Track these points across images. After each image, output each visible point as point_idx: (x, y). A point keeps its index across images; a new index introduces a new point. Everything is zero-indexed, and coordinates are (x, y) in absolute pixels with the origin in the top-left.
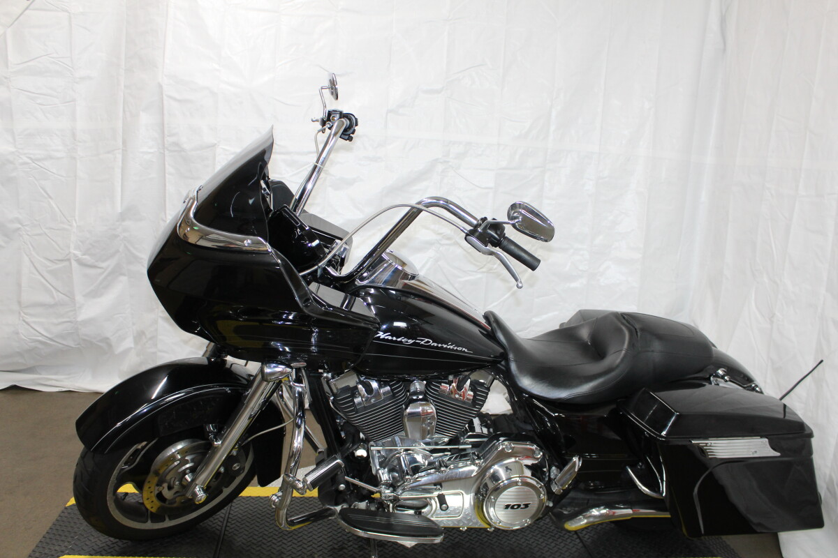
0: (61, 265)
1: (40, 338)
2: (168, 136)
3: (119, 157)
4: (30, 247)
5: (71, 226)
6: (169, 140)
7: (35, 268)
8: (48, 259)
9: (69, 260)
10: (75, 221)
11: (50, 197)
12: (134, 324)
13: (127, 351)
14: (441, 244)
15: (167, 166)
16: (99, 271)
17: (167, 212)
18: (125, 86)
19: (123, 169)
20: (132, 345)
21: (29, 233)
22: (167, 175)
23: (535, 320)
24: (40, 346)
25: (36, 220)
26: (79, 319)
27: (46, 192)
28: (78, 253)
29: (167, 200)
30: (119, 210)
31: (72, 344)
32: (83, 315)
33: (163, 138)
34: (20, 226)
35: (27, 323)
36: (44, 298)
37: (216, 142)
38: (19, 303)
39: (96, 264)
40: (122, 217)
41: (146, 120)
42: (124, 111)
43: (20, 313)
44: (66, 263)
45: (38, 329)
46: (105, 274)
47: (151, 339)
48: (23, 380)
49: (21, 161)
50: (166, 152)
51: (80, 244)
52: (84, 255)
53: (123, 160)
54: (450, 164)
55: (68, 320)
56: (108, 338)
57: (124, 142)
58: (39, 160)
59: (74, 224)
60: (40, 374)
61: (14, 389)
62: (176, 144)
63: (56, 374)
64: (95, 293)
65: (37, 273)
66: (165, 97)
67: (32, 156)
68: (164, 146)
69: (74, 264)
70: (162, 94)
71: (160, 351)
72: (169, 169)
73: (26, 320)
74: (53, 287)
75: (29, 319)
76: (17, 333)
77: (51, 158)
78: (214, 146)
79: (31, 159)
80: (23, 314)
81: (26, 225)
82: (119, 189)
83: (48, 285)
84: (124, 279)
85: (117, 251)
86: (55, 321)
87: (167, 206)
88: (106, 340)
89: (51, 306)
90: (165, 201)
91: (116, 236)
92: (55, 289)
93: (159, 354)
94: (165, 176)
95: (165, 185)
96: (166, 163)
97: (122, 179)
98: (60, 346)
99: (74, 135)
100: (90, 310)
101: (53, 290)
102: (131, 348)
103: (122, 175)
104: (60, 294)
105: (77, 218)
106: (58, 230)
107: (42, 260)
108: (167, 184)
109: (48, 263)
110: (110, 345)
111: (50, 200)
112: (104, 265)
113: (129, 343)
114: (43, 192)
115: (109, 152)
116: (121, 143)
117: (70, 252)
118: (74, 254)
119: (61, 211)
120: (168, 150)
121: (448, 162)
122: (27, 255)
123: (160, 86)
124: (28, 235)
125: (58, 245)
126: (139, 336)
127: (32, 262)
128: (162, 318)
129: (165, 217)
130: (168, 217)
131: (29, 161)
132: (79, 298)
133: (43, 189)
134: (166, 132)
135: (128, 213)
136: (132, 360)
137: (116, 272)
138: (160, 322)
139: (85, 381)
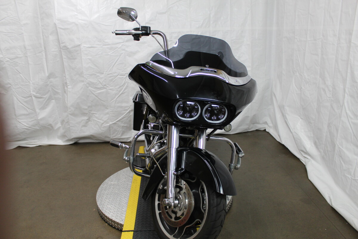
0: (28, 99)
1: (25, 127)
3: (44, 54)
4: (16, 93)
5: (30, 83)
6: (62, 45)
7: (19, 101)
8: (24, 97)
9: (31, 96)
11: (20, 73)
12: (60, 117)
16: (44, 99)
17: (66, 73)
18: (42, 26)
19: (46, 59)
20: (61, 126)
21: (14, 88)
22: (63, 59)
24: (26, 130)
25: (16, 83)
26: (39, 118)
27: (19, 72)
29: (65, 69)
30: (47, 75)
31: (37, 128)
32: (40, 117)
33: (60, 45)
34: (10, 86)
35: (20, 123)
36: (25, 112)
37: (80, 44)
38: (15, 115)
39: (42, 97)
40: (49, 77)
41: (51, 38)
42: (43, 36)
43: (16, 119)
44: (30, 98)
45: (24, 124)
46: (45, 101)
47: (67, 122)
49: (6, 60)
50: (62, 50)
51: (35, 90)
52: (37, 94)
53: (46, 55)
54: (173, 41)
55: (35, 119)
56: (51, 124)
57: (45, 48)
58: (13, 59)
59: (31, 82)
60: (28, 141)
61: (19, 147)
62: (65, 46)
63: (34, 140)
64: (43, 108)
65: (20, 103)
66: (58, 28)
67: (10, 58)
68: (60, 48)
69: (33, 98)
70: (56, 27)
71: (71, 127)
72: (64, 56)
73: (19, 121)
76: (17, 126)
77: (17, 57)
78: (80, 45)
80: (17, 119)
81: (13, 85)
82: (46, 67)
83: (24, 106)
84: (53, 101)
85: (49, 91)
86: (30, 120)
87: (65, 70)
88: (50, 125)
89: (27, 115)
90: (64, 69)
91: (48, 85)
92: (28, 108)
93: (71, 128)
95: (63, 62)
96: (62, 54)
97: (46, 63)
99: (25, 47)
100: (43, 114)
101: (27, 108)
102: (60, 127)
103: (46, 61)
104: (30, 110)
105: (32, 80)
106: (25, 85)
107: (21, 97)
108: (64, 62)
109: (23, 99)
110: (52, 127)
111: (20, 74)
112: (44, 97)
113: (59, 125)
114: (16, 71)
115: (39, 53)
116: (44, 49)
117: (31, 94)
118: (33, 94)
119: (25, 78)
120: (62, 49)
121: (172, 40)
122: (15, 97)
123: (55, 24)
125: (26, 91)
126: (62, 122)
127: (17, 99)
128: (70, 114)
129: (65, 75)
130: (67, 75)
131: (9, 60)
132: (38, 111)
133: (17, 70)
134: (60, 42)
135: (51, 75)
136: (61, 131)
137: (50, 99)
138: (69, 116)
139: (45, 141)
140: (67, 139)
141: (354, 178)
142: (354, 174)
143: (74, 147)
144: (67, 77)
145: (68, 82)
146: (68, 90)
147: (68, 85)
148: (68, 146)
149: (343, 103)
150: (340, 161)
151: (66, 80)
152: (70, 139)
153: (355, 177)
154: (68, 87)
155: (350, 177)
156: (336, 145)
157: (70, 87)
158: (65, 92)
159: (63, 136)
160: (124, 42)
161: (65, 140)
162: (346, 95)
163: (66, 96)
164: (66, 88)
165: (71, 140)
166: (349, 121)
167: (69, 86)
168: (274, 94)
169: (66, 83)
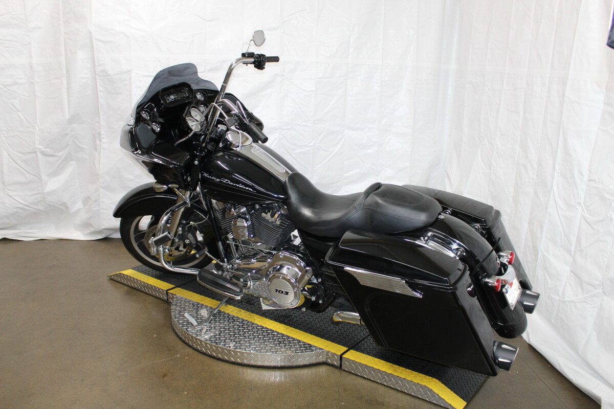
0: (30, 156)
1: (20, 206)
2: (98, 66)
3: (65, 81)
4: (7, 145)
5: (35, 129)
6: (99, 68)
7: (12, 159)
8: (22, 153)
9: (35, 152)
10: (38, 125)
11: (18, 111)
12: (82, 192)
13: (79, 210)
14: (282, 129)
15: (98, 86)
16: (57, 158)
17: (101, 116)
18: (65, 33)
19: (68, 90)
20: (82, 207)
21: (6, 136)
22: (99, 92)
23: (346, 175)
24: (20, 211)
25: (10, 127)
26: (46, 191)
27: (16, 108)
28: (41, 147)
29: (100, 109)
30: (68, 118)
31: (41, 208)
32: (48, 189)
33: (95, 67)
35: (11, 197)
36: (21, 179)
37: (130, 69)
38: (3, 183)
39: (54, 154)
40: (71, 121)
41: (82, 56)
42: (66, 50)
43: (4, 190)
44: (34, 155)
45: (17, 199)
46: (61, 160)
47: (95, 201)
48: (9, 234)
50: (97, 77)
51: (42, 141)
52: (46, 148)
53: (68, 83)
54: (286, 76)
55: (37, 192)
56: (65, 203)
57: (68, 71)
58: (9, 85)
59: (37, 128)
60: (19, 230)
61: (5, 240)
62: (104, 71)
63: (31, 229)
64: (55, 174)
65: (13, 162)
66: (93, 39)
67: (3, 83)
68: (95, 72)
69: (39, 155)
70: (92, 38)
72: (100, 88)
73: (9, 194)
74: (25, 170)
75: (11, 193)
76: (4, 203)
77: (17, 83)
78: (129, 71)
79: (3, 85)
80: (6, 190)
81: (3, 130)
82: (66, 103)
83: (21, 169)
84: (73, 163)
85: (68, 145)
86: (29, 193)
87: (100, 112)
88: (64, 204)
89: (25, 184)
90: (98, 109)
91: (67, 134)
92: (27, 172)
93: (101, 210)
94: (97, 93)
95: (98, 99)
96: (98, 84)
97: (68, 96)
98: (34, 210)
99: (31, 67)
100: (53, 184)
101: (26, 173)
102: (81, 209)
103: (68, 93)
104: (31, 175)
105: (38, 124)
106: (26, 132)
107: (16, 153)
108: (99, 99)
109: (20, 155)
110: (67, 208)
111: (19, 113)
112: (60, 154)
113: (79, 205)
114: (12, 107)
115: (57, 78)
116: (65, 72)
117: (36, 147)
118: (39, 148)
119: (26, 119)
120: (98, 75)
122: (6, 151)
123: (90, 33)
124: (5, 137)
125: (27, 143)
126: (86, 200)
127: (9, 155)
128: (102, 187)
129: (100, 120)
130: (102, 120)
131: (2, 87)
132: (44, 177)
133: (13, 105)
134: (96, 63)
135: (74, 119)
136: (83, 216)
137: (68, 159)
138: (101, 189)
139: (51, 233)
140: (92, 230)
141: (562, 299)
142: (563, 293)
143: (103, 245)
144: (102, 123)
145: (103, 133)
146: (102, 145)
147: (102, 136)
148: (94, 242)
149: (552, 187)
150: (545, 276)
151: (100, 129)
152: (98, 230)
153: (564, 298)
154: (103, 140)
155: (557, 298)
156: (540, 252)
157: (107, 141)
158: (96, 149)
159: (86, 225)
160: (204, 72)
161: (89, 231)
162: (556, 175)
163: (97, 156)
164: (98, 142)
165: (100, 232)
166: (558, 213)
167: (103, 138)
168: (448, 175)
169: (99, 134)
